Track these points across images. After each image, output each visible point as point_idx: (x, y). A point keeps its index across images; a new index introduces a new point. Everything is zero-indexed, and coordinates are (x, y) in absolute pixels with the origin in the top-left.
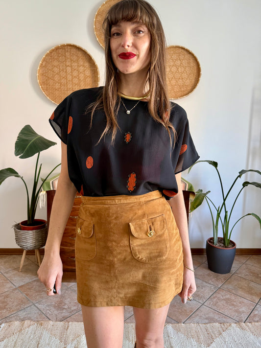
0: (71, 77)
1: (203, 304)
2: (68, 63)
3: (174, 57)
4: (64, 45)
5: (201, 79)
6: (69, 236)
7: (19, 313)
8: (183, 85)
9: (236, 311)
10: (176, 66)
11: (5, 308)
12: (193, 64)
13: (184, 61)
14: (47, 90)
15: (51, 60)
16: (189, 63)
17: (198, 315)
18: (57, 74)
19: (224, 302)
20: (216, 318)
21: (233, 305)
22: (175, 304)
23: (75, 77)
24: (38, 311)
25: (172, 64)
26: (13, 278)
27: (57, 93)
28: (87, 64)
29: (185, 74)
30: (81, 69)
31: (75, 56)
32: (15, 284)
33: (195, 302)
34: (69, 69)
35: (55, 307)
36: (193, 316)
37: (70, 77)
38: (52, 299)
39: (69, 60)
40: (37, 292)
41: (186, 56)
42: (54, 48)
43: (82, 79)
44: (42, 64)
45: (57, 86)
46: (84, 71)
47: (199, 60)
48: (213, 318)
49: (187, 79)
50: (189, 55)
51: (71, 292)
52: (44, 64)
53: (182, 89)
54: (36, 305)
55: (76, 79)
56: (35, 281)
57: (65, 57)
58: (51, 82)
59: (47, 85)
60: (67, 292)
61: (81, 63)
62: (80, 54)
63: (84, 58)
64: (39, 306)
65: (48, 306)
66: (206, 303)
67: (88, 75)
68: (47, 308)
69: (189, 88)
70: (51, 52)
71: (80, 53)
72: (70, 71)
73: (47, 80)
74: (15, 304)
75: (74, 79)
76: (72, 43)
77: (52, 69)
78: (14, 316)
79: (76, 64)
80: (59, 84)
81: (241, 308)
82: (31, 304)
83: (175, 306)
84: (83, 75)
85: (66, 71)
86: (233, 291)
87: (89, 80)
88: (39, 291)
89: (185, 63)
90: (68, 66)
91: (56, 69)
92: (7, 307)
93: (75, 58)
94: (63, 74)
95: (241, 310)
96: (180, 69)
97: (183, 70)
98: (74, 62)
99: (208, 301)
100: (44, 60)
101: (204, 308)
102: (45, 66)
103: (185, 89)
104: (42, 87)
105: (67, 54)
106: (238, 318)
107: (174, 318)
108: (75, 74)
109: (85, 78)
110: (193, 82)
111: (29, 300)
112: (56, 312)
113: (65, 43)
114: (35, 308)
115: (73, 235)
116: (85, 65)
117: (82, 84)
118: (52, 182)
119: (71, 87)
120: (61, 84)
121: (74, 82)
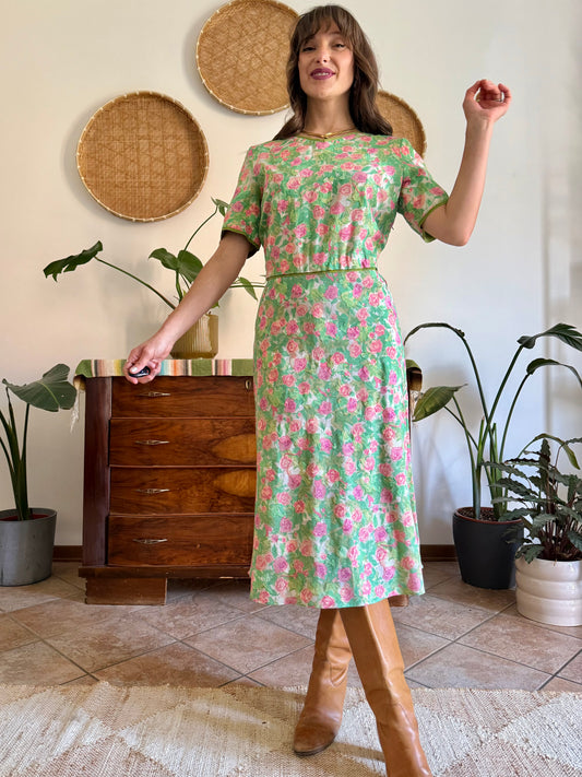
0: (148, 159)
1: (454, 642)
2: (143, 132)
4: (135, 95)
6: (137, 487)
7: (7, 654)
12: (406, 127)
14: (96, 186)
15: (106, 127)
16: (398, 125)
17: (440, 660)
18: (120, 153)
19: (506, 639)
23: (155, 159)
24: (51, 650)
27: (118, 192)
28: (182, 133)
30: (170, 142)
31: (156, 117)
33: (434, 638)
34: (144, 144)
35: (92, 644)
36: (429, 660)
37: (145, 160)
39: (144, 125)
41: (392, 111)
42: (113, 101)
43: (171, 163)
44: (87, 134)
45: (119, 178)
46: (176, 147)
48: (479, 665)
51: (134, 621)
52: (91, 134)
55: (159, 164)
57: (136, 118)
58: (106, 171)
59: (97, 176)
60: (124, 620)
61: (170, 130)
62: (167, 111)
63: (176, 120)
64: (55, 643)
66: (462, 640)
67: (184, 155)
68: (74, 646)
70: (107, 110)
71: (167, 110)
72: (147, 147)
73: (96, 167)
75: (154, 164)
76: (151, 89)
77: (109, 144)
79: (157, 133)
80: (123, 175)
81: (551, 648)
82: (36, 640)
84: (173, 154)
85: (138, 148)
87: (186, 165)
88: (59, 619)
90: (143, 137)
91: (116, 145)
93: (156, 121)
94: (131, 154)
95: (549, 651)
98: (155, 128)
99: (466, 637)
100: (92, 126)
102: (94, 139)
104: (86, 180)
105: (142, 114)
106: (541, 665)
108: (157, 153)
109: (179, 159)
111: (32, 633)
112: (94, 653)
113: (138, 89)
115: (143, 484)
116: (179, 134)
117: (172, 172)
118: (96, 362)
119: (147, 179)
120: (127, 174)
121: (154, 169)
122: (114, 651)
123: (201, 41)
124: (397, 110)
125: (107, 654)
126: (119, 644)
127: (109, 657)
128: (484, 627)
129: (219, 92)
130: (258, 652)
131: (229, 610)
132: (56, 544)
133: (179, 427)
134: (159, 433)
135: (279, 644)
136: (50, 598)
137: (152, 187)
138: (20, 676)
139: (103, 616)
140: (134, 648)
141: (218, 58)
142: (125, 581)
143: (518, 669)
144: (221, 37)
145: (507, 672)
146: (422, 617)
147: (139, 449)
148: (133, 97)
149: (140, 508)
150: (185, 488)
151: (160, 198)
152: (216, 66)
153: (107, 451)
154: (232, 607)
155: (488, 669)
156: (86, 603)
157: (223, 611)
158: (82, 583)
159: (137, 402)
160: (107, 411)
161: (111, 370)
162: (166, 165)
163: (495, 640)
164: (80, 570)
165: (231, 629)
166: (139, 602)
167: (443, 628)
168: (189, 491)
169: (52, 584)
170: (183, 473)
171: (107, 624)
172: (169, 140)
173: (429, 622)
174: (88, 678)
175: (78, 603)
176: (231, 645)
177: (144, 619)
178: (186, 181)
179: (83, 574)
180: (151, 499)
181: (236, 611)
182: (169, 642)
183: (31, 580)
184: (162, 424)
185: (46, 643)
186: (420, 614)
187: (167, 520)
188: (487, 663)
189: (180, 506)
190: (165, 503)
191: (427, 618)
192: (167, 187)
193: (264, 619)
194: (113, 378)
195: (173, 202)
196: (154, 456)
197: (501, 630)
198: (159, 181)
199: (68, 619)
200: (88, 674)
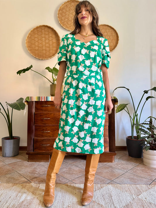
1: (127, 172)
2: (43, 36)
4: (41, 26)
5: (119, 42)
6: (42, 131)
7: (7, 175)
9: (148, 175)
12: (114, 34)
13: (109, 33)
14: (31, 50)
15: (33, 34)
16: (111, 34)
17: (123, 177)
19: (140, 171)
21: (147, 172)
24: (19, 174)
26: (5, 160)
27: (37, 52)
28: (54, 36)
29: (110, 40)
32: (6, 163)
33: (121, 171)
34: (44, 39)
35: (30, 173)
36: (119, 177)
37: (44, 43)
38: (28, 169)
39: (44, 34)
42: (35, 27)
43: (51, 44)
45: (37, 48)
46: (52, 40)
47: (117, 32)
49: (111, 42)
51: (41, 166)
52: (29, 36)
54: (18, 172)
55: (48, 44)
56: (19, 161)
57: (42, 32)
58: (33, 46)
59: (31, 47)
61: (51, 35)
62: (50, 30)
63: (52, 32)
64: (20, 172)
68: (25, 173)
69: (112, 47)
70: (34, 30)
73: (31, 45)
74: (5, 171)
75: (46, 44)
76: (45, 24)
77: (34, 39)
78: (3, 177)
79: (47, 36)
83: (108, 173)
84: (51, 42)
85: (42, 40)
87: (55, 44)
88: (21, 166)
89: (109, 34)
90: (43, 37)
91: (36, 39)
93: (47, 33)
94: (40, 42)
97: (108, 38)
98: (46, 35)
99: (130, 170)
100: (30, 34)
101: (127, 174)
102: (30, 38)
104: (28, 49)
106: (150, 178)
107: (107, 178)
108: (47, 41)
109: (53, 43)
110: (115, 44)
111: (14, 170)
112: (30, 175)
113: (42, 24)
117: (51, 47)
118: (31, 97)
119: (44, 48)
120: (39, 47)
121: (46, 46)
122: (35, 174)
123: (59, 12)
124: (111, 30)
125: (34, 175)
126: (37, 173)
127: (34, 176)
128: (135, 168)
129: (64, 25)
130: (74, 175)
131: (66, 163)
132: (20, 146)
133: (53, 114)
134: (48, 116)
135: (80, 172)
136: (18, 160)
137: (46, 50)
138: (10, 181)
139: (33, 165)
140: (41, 173)
141: (64, 16)
142: (39, 156)
143: (143, 179)
144: (64, 10)
145: (141, 180)
146: (118, 165)
147: (42, 120)
148: (41, 27)
149: (42, 136)
150: (55, 131)
151: (48, 53)
152: (63, 18)
153: (34, 121)
154: (67, 163)
155: (135, 179)
156: (28, 162)
157: (65, 164)
158: (27, 156)
159: (42, 108)
160: (34, 110)
161: (35, 99)
163: (137, 171)
164: (26, 153)
165: (67, 169)
166: (42, 161)
167: (123, 168)
168: (56, 132)
169: (19, 156)
170: (54, 127)
171: (34, 167)
172: (50, 38)
173: (120, 167)
174: (29, 182)
175: (26, 162)
176: (67, 173)
177: (44, 166)
178: (55, 49)
179: (27, 154)
180: (45, 134)
181: (68, 164)
183: (13, 155)
184: (49, 114)
185: (17, 172)
186: (117, 164)
187: (49, 140)
188: (135, 178)
189: (53, 136)
190: (49, 135)
191: (119, 166)
192: (50, 50)
193: (76, 166)
194: (35, 101)
195: (51, 54)
196: (46, 122)
197: (139, 169)
198: (48, 49)
199: (23, 166)
200: (29, 180)
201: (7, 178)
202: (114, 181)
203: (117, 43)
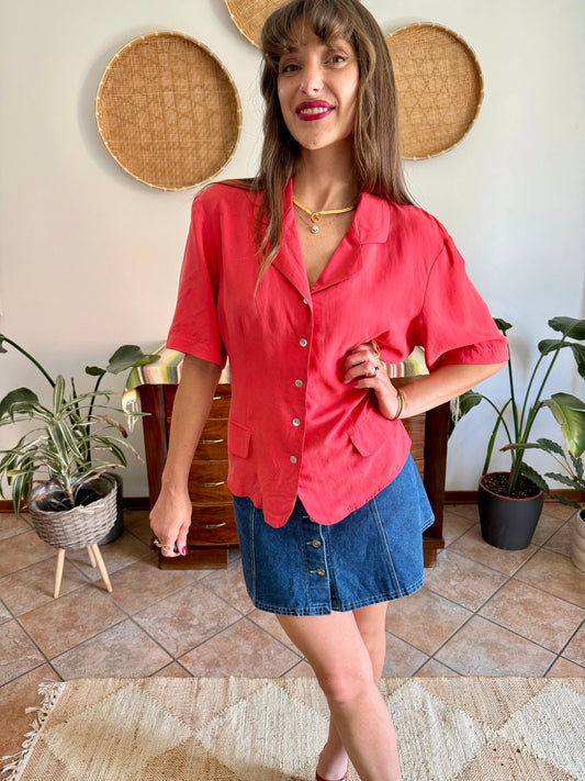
0: (174, 116)
1: (476, 613)
2: (166, 82)
3: (420, 52)
4: (154, 36)
5: (484, 107)
6: (195, 480)
7: (103, 636)
8: (439, 125)
9: (545, 628)
10: (422, 76)
11: (73, 627)
12: (463, 68)
13: (441, 63)
14: (121, 150)
15: (125, 76)
16: (453, 67)
17: (464, 637)
18: (143, 109)
19: (519, 609)
20: (503, 642)
21: (539, 614)
22: (419, 613)
23: (183, 115)
24: (140, 631)
25: (413, 71)
27: (146, 156)
28: (210, 82)
29: (445, 96)
31: (180, 62)
32: (89, 576)
33: (459, 608)
34: (168, 96)
35: (172, 622)
36: (455, 638)
37: (172, 117)
38: (165, 605)
39: (168, 73)
40: (134, 591)
41: (448, 49)
42: (129, 45)
43: (200, 120)
44: (104, 88)
45: (144, 139)
46: (204, 100)
47: (479, 58)
48: (496, 644)
50: (454, 46)
51: (204, 591)
52: (109, 86)
53: (438, 134)
54: (135, 618)
55: (188, 121)
56: (129, 567)
57: (158, 64)
58: (130, 130)
59: (120, 137)
60: (195, 590)
61: (196, 79)
62: (192, 55)
63: (202, 65)
64: (141, 621)
65: (159, 620)
66: (482, 610)
67: (214, 108)
68: (158, 625)
69: (454, 131)
70: (124, 56)
71: (192, 53)
72: (172, 100)
73: (119, 126)
74: (93, 617)
75: (182, 121)
76: (172, 30)
77: (130, 97)
78: (92, 644)
79: (181, 83)
80: (149, 135)
81: (557, 621)
82: (125, 617)
83: (419, 619)
84: (202, 108)
85: (162, 102)
86: (541, 585)
87: (216, 121)
88: (139, 590)
89: (444, 66)
90: (167, 88)
91: (138, 98)
92: (78, 623)
93: (180, 68)
94: (155, 110)
95: (555, 625)
96: (431, 84)
97: (439, 86)
98: (179, 76)
99: (486, 607)
100: (109, 76)
101: (477, 623)
102: (113, 92)
103: (445, 132)
104: (109, 145)
105: (163, 58)
106: (549, 642)
107: (416, 643)
108: (184, 107)
109: (209, 115)
110: (464, 116)
111: (119, 609)
112: (176, 634)
113: (157, 29)
114: (132, 624)
115: (200, 477)
116: (206, 83)
117: (201, 131)
119: (175, 139)
120: (153, 134)
121: (183, 127)
122: (192, 631)
124: (453, 49)
125: (188, 634)
126: (195, 622)
127: (189, 639)
128: (501, 593)
134: (214, 433)
136: (128, 561)
137: (182, 149)
140: (208, 626)
143: (528, 647)
145: (520, 652)
148: (151, 38)
149: (199, 497)
151: (190, 161)
156: (160, 568)
160: (161, 412)
162: (195, 122)
163: (510, 611)
167: (466, 596)
171: (182, 594)
172: (196, 91)
173: (454, 588)
174: (176, 666)
175: (153, 567)
177: (211, 589)
178: (217, 140)
180: (207, 490)
182: (237, 618)
185: (134, 622)
186: (446, 578)
187: (224, 508)
190: (221, 492)
191: (452, 583)
192: (197, 148)
194: (164, 385)
196: (210, 452)
197: (515, 598)
198: (189, 142)
199: (147, 589)
200: (175, 660)
201: (105, 649)
202: (438, 656)
203: (473, 112)
